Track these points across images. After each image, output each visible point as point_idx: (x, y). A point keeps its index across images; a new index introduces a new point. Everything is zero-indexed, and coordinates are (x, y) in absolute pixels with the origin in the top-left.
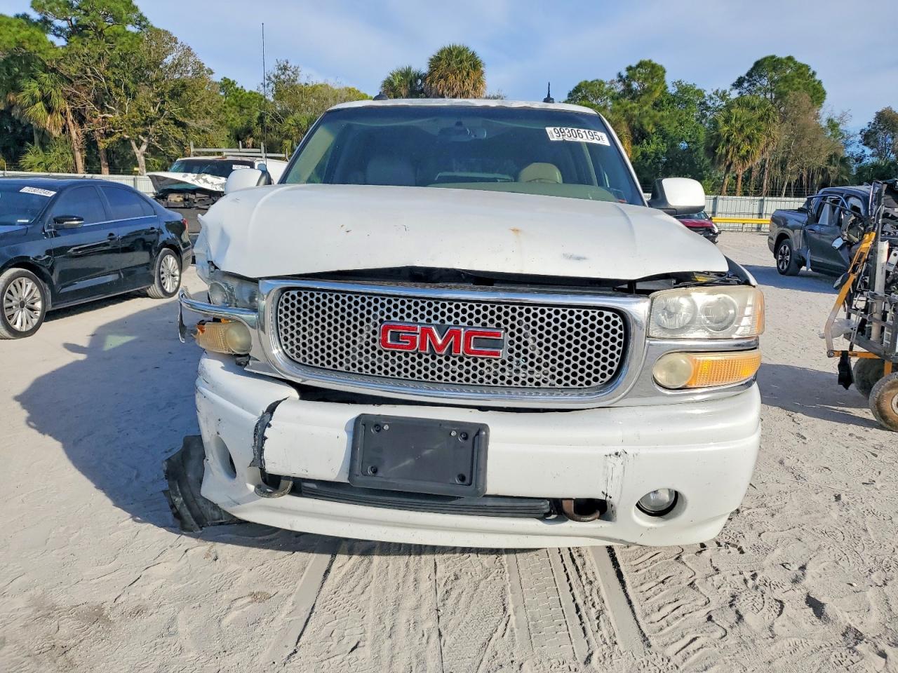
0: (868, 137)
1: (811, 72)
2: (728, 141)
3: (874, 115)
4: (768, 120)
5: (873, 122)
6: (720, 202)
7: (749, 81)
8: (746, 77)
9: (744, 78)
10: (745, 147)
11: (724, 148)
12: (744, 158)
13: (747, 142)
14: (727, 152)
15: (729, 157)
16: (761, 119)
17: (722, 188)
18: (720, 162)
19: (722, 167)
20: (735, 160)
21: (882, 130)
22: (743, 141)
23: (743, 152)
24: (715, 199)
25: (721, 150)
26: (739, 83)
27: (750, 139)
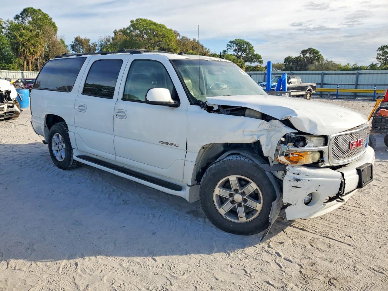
0: (73, 47)
1: (50, 18)
2: (23, 45)
3: (74, 39)
4: (39, 37)
5: (74, 42)
6: (25, 74)
7: (21, 17)
8: (20, 15)
9: (19, 16)
10: (32, 49)
11: (22, 49)
12: (33, 54)
13: (33, 47)
14: (24, 51)
15: (25, 53)
16: (36, 36)
17: (23, 68)
18: (21, 55)
19: (22, 57)
20: (28, 55)
21: (78, 45)
22: (31, 46)
23: (32, 51)
24: (22, 73)
25: (21, 50)
26: (17, 17)
27: (34, 45)
